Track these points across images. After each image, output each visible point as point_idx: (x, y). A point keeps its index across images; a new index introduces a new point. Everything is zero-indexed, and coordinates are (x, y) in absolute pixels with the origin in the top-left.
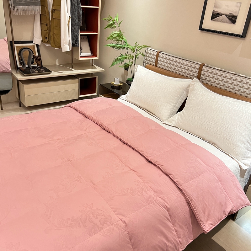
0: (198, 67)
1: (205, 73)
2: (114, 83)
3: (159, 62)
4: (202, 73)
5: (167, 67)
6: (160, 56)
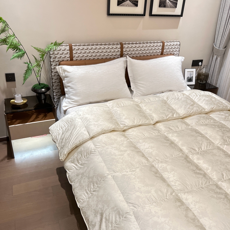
0: (119, 46)
4: (124, 50)
6: (75, 49)
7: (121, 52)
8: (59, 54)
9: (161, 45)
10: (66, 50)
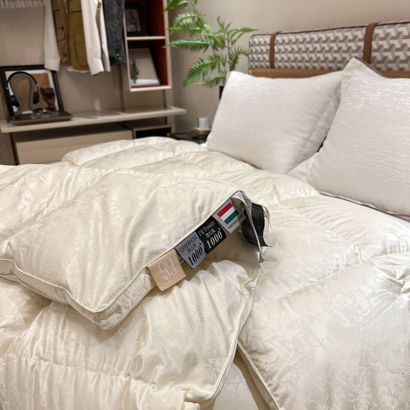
0: (362, 33)
1: (381, 43)
2: (199, 129)
4: (374, 45)
5: (294, 61)
6: (277, 41)
10: (266, 44)
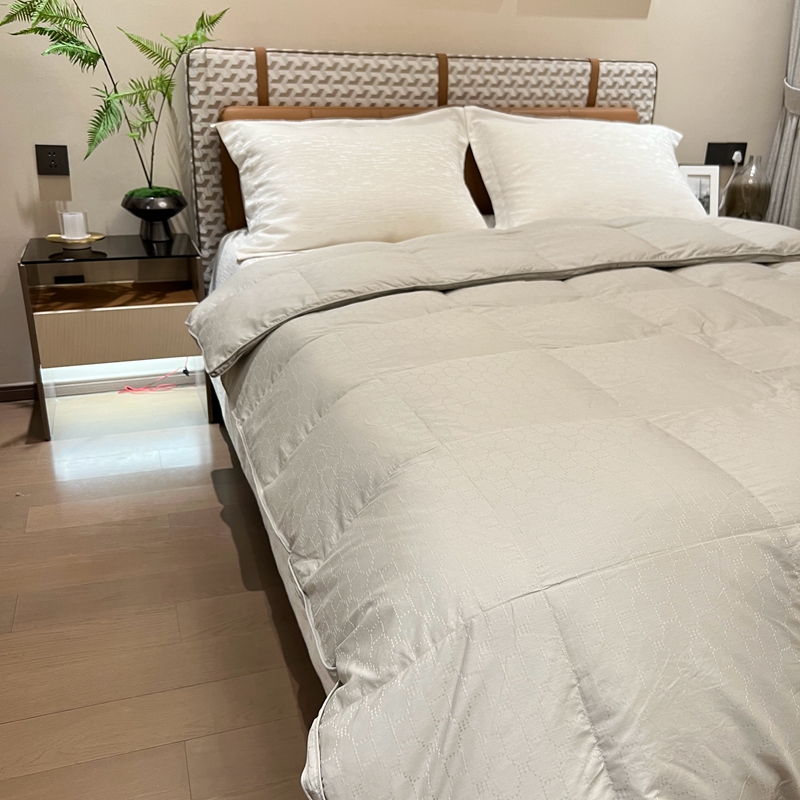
1: (460, 77)
2: (64, 237)
3: (272, 86)
4: (452, 79)
5: (318, 95)
6: (274, 63)
7: (439, 85)
8: (220, 79)
9: (585, 71)
10: (245, 65)
